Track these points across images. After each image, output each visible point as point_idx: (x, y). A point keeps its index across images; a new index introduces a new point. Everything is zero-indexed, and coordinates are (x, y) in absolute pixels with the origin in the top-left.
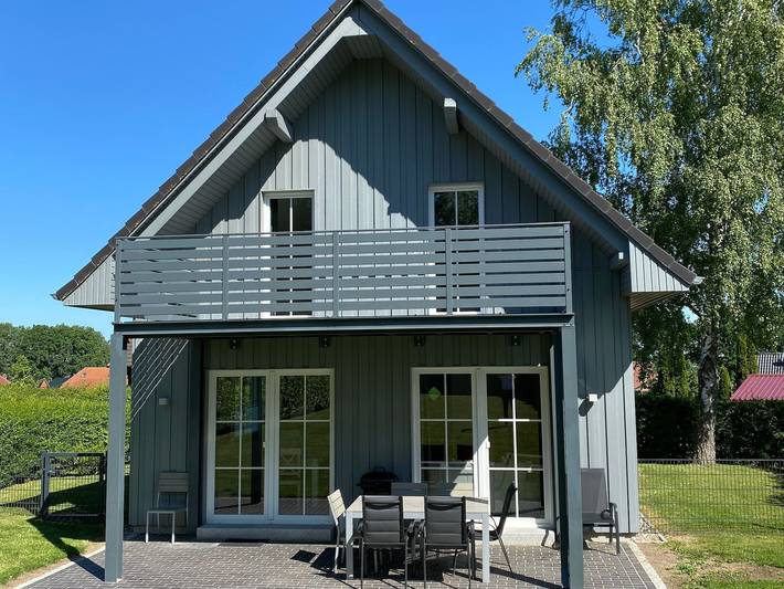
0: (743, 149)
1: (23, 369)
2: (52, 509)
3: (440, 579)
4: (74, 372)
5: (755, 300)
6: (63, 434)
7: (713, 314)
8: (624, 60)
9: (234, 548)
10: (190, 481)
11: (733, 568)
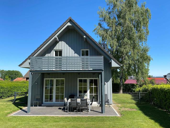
0: (127, 45)
1: (7, 78)
2: (16, 101)
3: (82, 112)
4: (15, 78)
5: (129, 68)
6: (16, 89)
7: (122, 70)
8: (110, 31)
9: (48, 107)
10: (41, 96)
11: (127, 109)
